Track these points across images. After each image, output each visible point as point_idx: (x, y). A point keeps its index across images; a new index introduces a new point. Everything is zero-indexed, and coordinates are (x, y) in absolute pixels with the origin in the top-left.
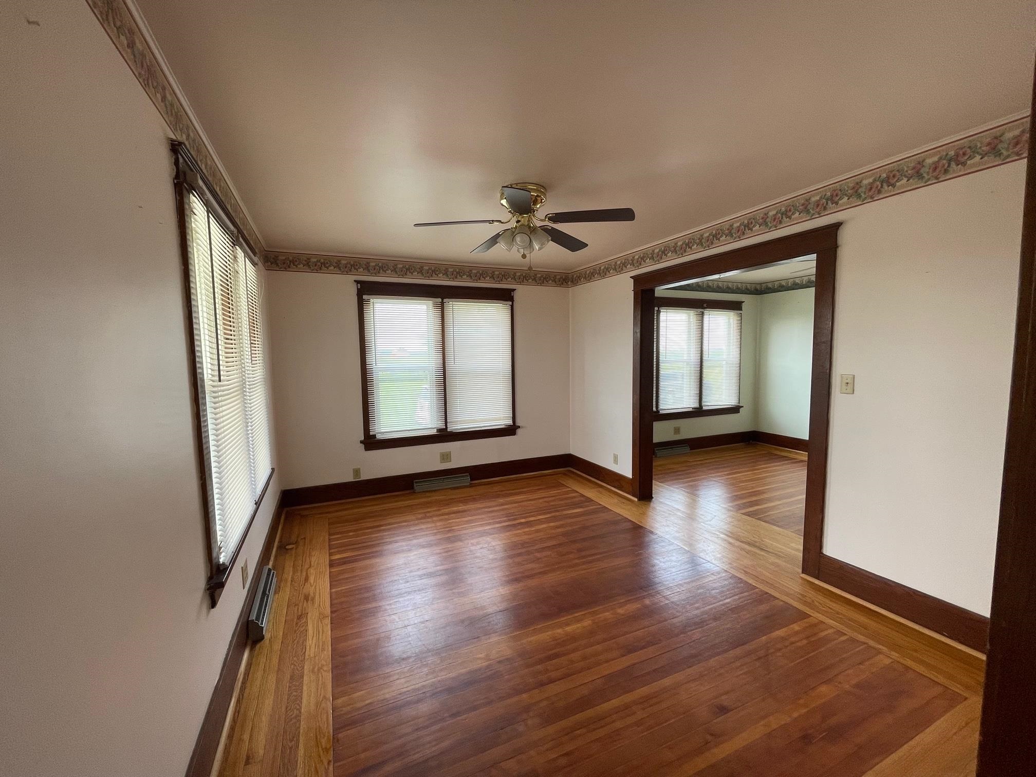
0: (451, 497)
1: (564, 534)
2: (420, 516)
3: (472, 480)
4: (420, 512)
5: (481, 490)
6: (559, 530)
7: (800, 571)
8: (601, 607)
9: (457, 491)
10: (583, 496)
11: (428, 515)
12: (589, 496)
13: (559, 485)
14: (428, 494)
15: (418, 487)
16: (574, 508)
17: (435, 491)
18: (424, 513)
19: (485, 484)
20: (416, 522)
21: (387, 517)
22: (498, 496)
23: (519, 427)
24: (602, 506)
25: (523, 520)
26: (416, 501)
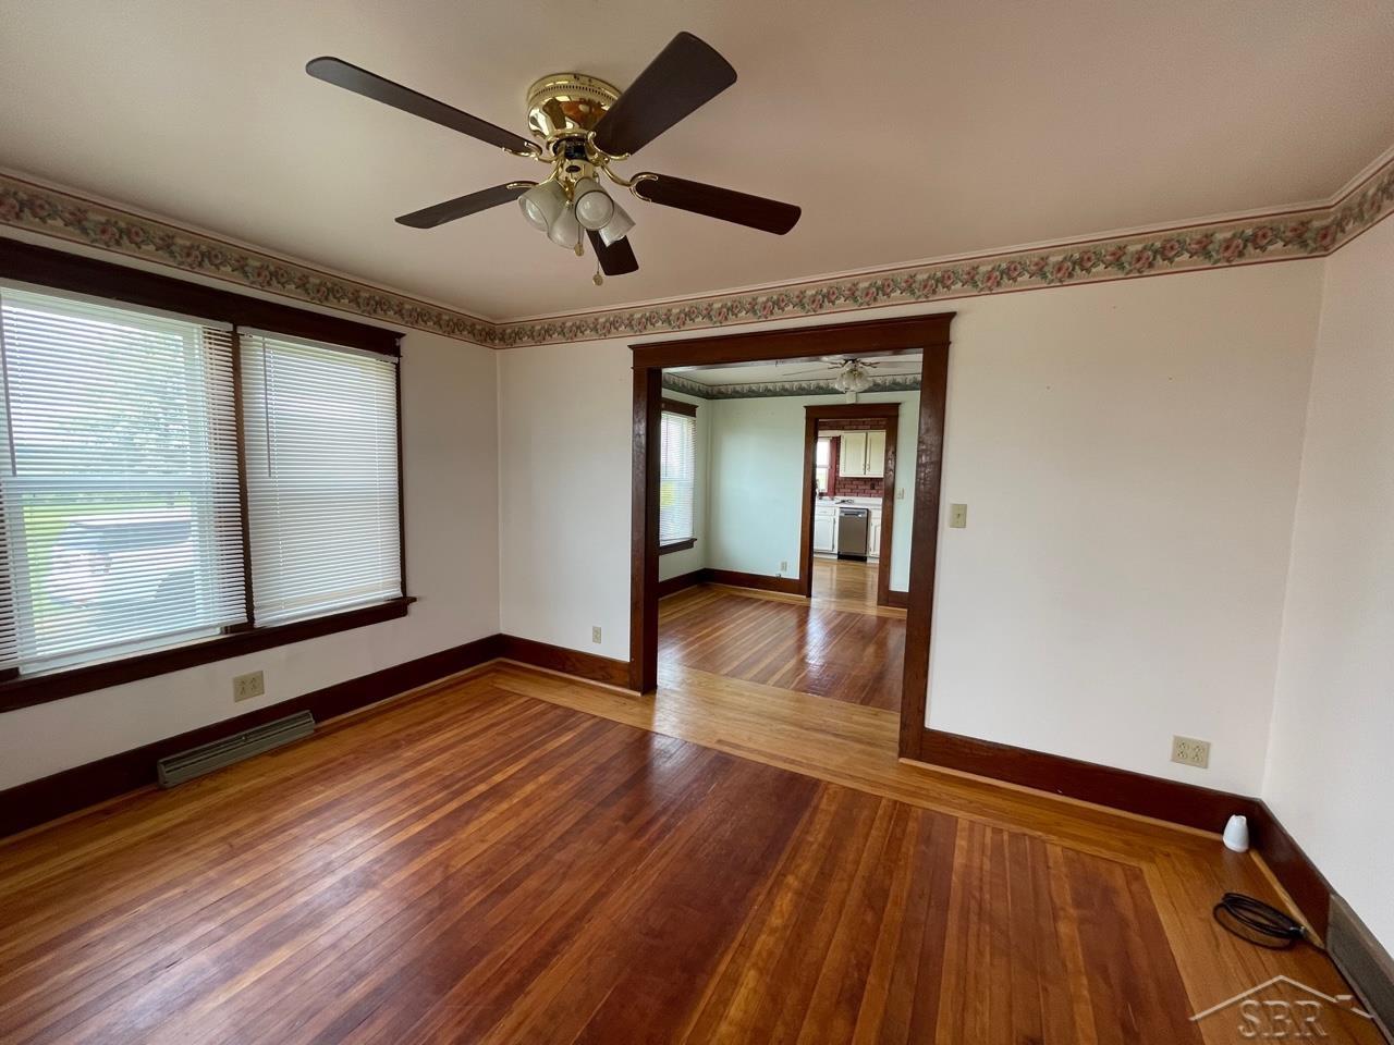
0: (281, 776)
1: (580, 793)
2: (214, 853)
3: (318, 720)
4: (205, 841)
5: (350, 739)
6: (564, 787)
7: (895, 755)
8: (744, 929)
9: (289, 755)
10: (555, 707)
11: (237, 841)
12: (566, 704)
13: (501, 697)
14: (209, 784)
15: (169, 773)
16: (558, 735)
17: (224, 770)
18: (224, 839)
19: (351, 724)
20: (212, 874)
21: (100, 891)
22: (396, 746)
23: (414, 600)
24: (597, 720)
25: (482, 788)
26: (181, 810)
